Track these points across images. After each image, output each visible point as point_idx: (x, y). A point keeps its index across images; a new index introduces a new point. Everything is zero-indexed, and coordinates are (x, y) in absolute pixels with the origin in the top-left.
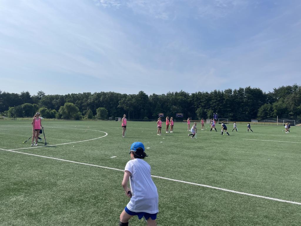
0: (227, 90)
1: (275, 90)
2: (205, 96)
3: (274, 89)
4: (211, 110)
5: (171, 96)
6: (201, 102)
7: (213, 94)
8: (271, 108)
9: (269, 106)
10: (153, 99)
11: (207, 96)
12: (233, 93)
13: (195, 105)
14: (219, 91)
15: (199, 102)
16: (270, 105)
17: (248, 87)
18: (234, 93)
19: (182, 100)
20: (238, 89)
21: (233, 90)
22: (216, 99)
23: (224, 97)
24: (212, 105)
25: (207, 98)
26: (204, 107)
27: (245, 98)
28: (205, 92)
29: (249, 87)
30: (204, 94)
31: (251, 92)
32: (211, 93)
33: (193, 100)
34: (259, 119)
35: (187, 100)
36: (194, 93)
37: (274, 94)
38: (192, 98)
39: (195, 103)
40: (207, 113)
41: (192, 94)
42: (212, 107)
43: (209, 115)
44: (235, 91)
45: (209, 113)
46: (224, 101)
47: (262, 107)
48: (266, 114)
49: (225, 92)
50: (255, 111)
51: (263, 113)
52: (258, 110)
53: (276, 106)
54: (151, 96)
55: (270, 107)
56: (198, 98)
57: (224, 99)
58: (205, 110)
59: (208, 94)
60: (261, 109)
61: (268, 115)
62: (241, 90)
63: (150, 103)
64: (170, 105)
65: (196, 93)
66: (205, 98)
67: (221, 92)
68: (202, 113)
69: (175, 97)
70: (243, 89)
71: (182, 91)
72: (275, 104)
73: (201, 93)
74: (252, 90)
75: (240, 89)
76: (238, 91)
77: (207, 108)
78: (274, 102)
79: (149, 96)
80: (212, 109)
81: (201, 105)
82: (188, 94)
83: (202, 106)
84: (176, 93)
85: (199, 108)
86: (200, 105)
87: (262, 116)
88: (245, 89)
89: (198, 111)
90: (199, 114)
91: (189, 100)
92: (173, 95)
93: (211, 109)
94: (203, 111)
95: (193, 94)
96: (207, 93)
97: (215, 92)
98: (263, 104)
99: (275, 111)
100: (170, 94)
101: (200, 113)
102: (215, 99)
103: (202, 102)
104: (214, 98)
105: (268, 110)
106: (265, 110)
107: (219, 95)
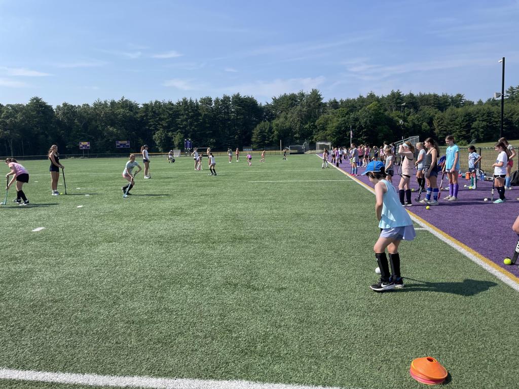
0: (204, 99)
1: (275, 100)
2: (167, 109)
3: (274, 98)
4: (179, 133)
5: (103, 108)
6: (161, 119)
7: (180, 106)
8: (271, 128)
9: (267, 125)
10: (64, 114)
11: (171, 109)
12: (213, 105)
13: (151, 125)
14: (191, 101)
15: (157, 119)
16: (269, 123)
17: (236, 94)
18: (215, 104)
19: (124, 116)
20: (221, 97)
21: (214, 99)
22: (187, 115)
23: (200, 111)
24: (181, 125)
25: (171, 112)
26: (167, 128)
27: (232, 112)
28: (167, 102)
29: (238, 95)
30: (165, 104)
31: (241, 102)
33: (146, 116)
34: (254, 147)
35: (135, 116)
36: (148, 102)
37: (273, 107)
38: (145, 112)
39: (150, 121)
40: (172, 138)
41: (143, 105)
42: (180, 128)
43: (176, 143)
44: (217, 101)
45: (177, 139)
46: (200, 118)
47: (258, 127)
48: (264, 138)
49: (200, 102)
50: (248, 133)
51: (259, 137)
52: (253, 131)
53: (277, 125)
54: (58, 107)
55: (268, 127)
56: (154, 112)
57: (200, 114)
58: (169, 134)
59: (172, 105)
60: (256, 131)
61: (267, 139)
62: (226, 99)
63: (59, 123)
64: (102, 126)
65: (152, 103)
66: (167, 112)
67: (195, 102)
68: (164, 140)
69: (111, 110)
70: (229, 98)
71: (124, 100)
72: (275, 122)
73: (160, 103)
74: (242, 99)
75: (224, 97)
76: (222, 100)
77: (172, 131)
78: (274, 119)
79: (54, 107)
80: (181, 132)
81: (162, 125)
82: (136, 105)
83: (164, 128)
84: (113, 103)
85: (158, 130)
86: (159, 124)
87: (258, 141)
88: (231, 98)
89: (156, 135)
90: (159, 141)
91: (138, 115)
92: (107, 107)
93: (179, 131)
94: (166, 135)
95: (145, 105)
96: (170, 103)
97: (185, 102)
98: (259, 123)
99: (276, 132)
100: (100, 104)
101: (161, 140)
102: (185, 114)
103: (163, 119)
104: (182, 112)
105: (267, 131)
106: (262, 132)
107: (192, 107)
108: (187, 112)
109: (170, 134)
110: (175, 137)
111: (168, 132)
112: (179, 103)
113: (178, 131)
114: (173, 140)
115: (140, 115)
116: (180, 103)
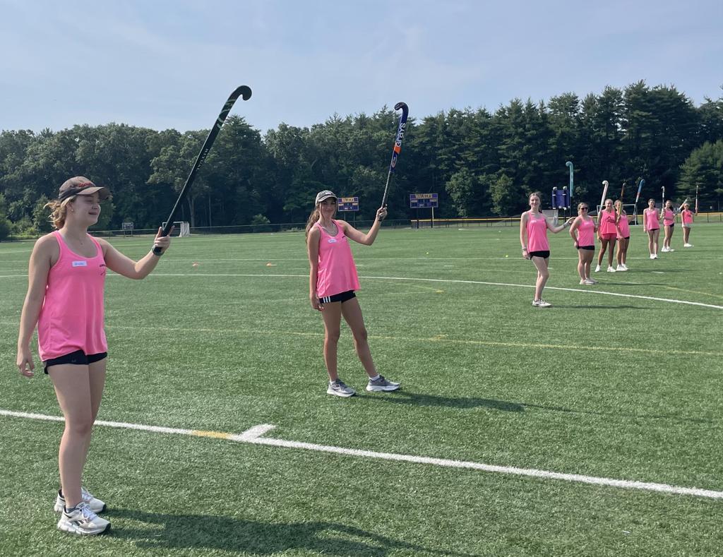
0: (560, 100)
2: (476, 125)
4: (504, 175)
6: (463, 148)
7: (505, 117)
11: (484, 125)
12: (581, 111)
13: (442, 161)
14: (529, 105)
15: (455, 147)
17: (636, 83)
18: (586, 108)
21: (582, 98)
22: (522, 135)
23: (551, 127)
24: (508, 158)
25: (485, 132)
26: (476, 166)
28: (475, 111)
29: (641, 84)
30: (470, 117)
31: (649, 101)
32: (500, 113)
33: (433, 141)
35: (408, 144)
36: (434, 114)
38: (428, 134)
39: (440, 152)
40: (488, 187)
41: (426, 119)
42: (507, 165)
43: (496, 197)
44: (590, 102)
45: (498, 189)
46: (551, 140)
49: (551, 106)
50: (669, 171)
52: (681, 167)
54: (272, 133)
56: (448, 134)
57: (550, 133)
58: (480, 177)
59: (487, 116)
60: (691, 165)
62: (611, 95)
63: (271, 163)
64: (348, 166)
65: (442, 116)
66: (477, 131)
67: (538, 108)
68: (470, 191)
70: (617, 93)
71: (387, 112)
73: (460, 114)
74: (651, 93)
75: (607, 93)
76: (601, 100)
77: (490, 171)
79: (263, 134)
80: (508, 174)
81: (465, 159)
83: (470, 165)
84: (363, 121)
85: (457, 170)
86: (459, 158)
87: (697, 188)
88: (624, 94)
89: (453, 182)
90: (459, 194)
91: (416, 142)
93: (503, 172)
94: (475, 182)
95: (431, 121)
96: (483, 114)
97: (516, 108)
98: (697, 146)
101: (464, 192)
102: (517, 133)
103: (467, 147)
104: (511, 130)
105: (719, 165)
107: (531, 119)
108: (521, 130)
109: (482, 178)
110: (493, 183)
111: (477, 173)
112: (502, 112)
113: (500, 171)
114: (490, 191)
115: (421, 140)
116: (504, 111)
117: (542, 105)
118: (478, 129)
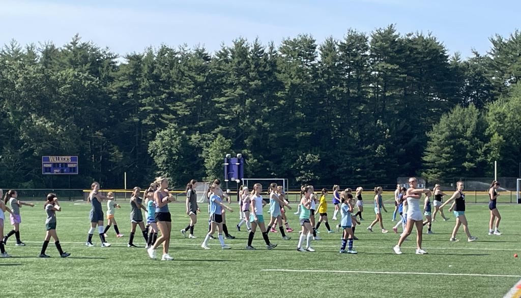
0: (294, 44)
2: (190, 69)
3: (496, 39)
4: (219, 136)
5: (23, 66)
6: (174, 98)
7: (227, 61)
8: (481, 126)
9: (472, 115)
11: (201, 70)
12: (319, 58)
14: (257, 48)
15: (163, 96)
16: (477, 112)
17: (385, 27)
18: (324, 56)
19: (77, 87)
23: (280, 77)
24: (228, 113)
25: (200, 79)
26: (188, 123)
27: (371, 79)
28: (191, 50)
29: (391, 30)
30: (186, 58)
31: (398, 52)
32: (221, 55)
35: (105, 89)
38: (132, 77)
39: (144, 101)
40: (200, 149)
41: (128, 57)
42: (224, 122)
43: (210, 163)
44: (329, 49)
45: (212, 153)
46: (279, 94)
48: (459, 154)
49: (283, 50)
50: (415, 140)
51: (447, 149)
52: (428, 134)
53: (501, 117)
55: (474, 123)
56: (156, 78)
57: (279, 85)
58: (193, 137)
59: (206, 58)
60: (438, 133)
61: (468, 156)
62: (355, 43)
64: (16, 114)
65: (150, 55)
66: (191, 77)
67: (266, 51)
68: (178, 154)
69: (44, 70)
71: (79, 44)
72: (495, 108)
73: (172, 53)
74: (401, 41)
75: (350, 38)
76: (342, 47)
77: (202, 130)
78: (493, 98)
80: (226, 134)
81: (174, 113)
82: (110, 57)
83: (180, 120)
84: (50, 53)
85: (164, 127)
86: (168, 111)
87: (443, 161)
88: (370, 39)
89: (158, 141)
90: (164, 158)
91: (114, 87)
92: (32, 63)
93: (221, 132)
94: (184, 142)
96: (201, 55)
97: (241, 51)
98: (447, 109)
99: (497, 138)
100: (17, 55)
101: (171, 154)
102: (239, 83)
103: (179, 98)
104: (232, 78)
105: (469, 133)
106: (454, 136)
107: (257, 65)
108: (243, 78)
109: (195, 138)
110: (207, 146)
111: (189, 132)
112: (224, 54)
113: (217, 130)
114: (203, 156)
115: (121, 84)
116: (227, 53)
117: (272, 48)
118: (193, 74)
